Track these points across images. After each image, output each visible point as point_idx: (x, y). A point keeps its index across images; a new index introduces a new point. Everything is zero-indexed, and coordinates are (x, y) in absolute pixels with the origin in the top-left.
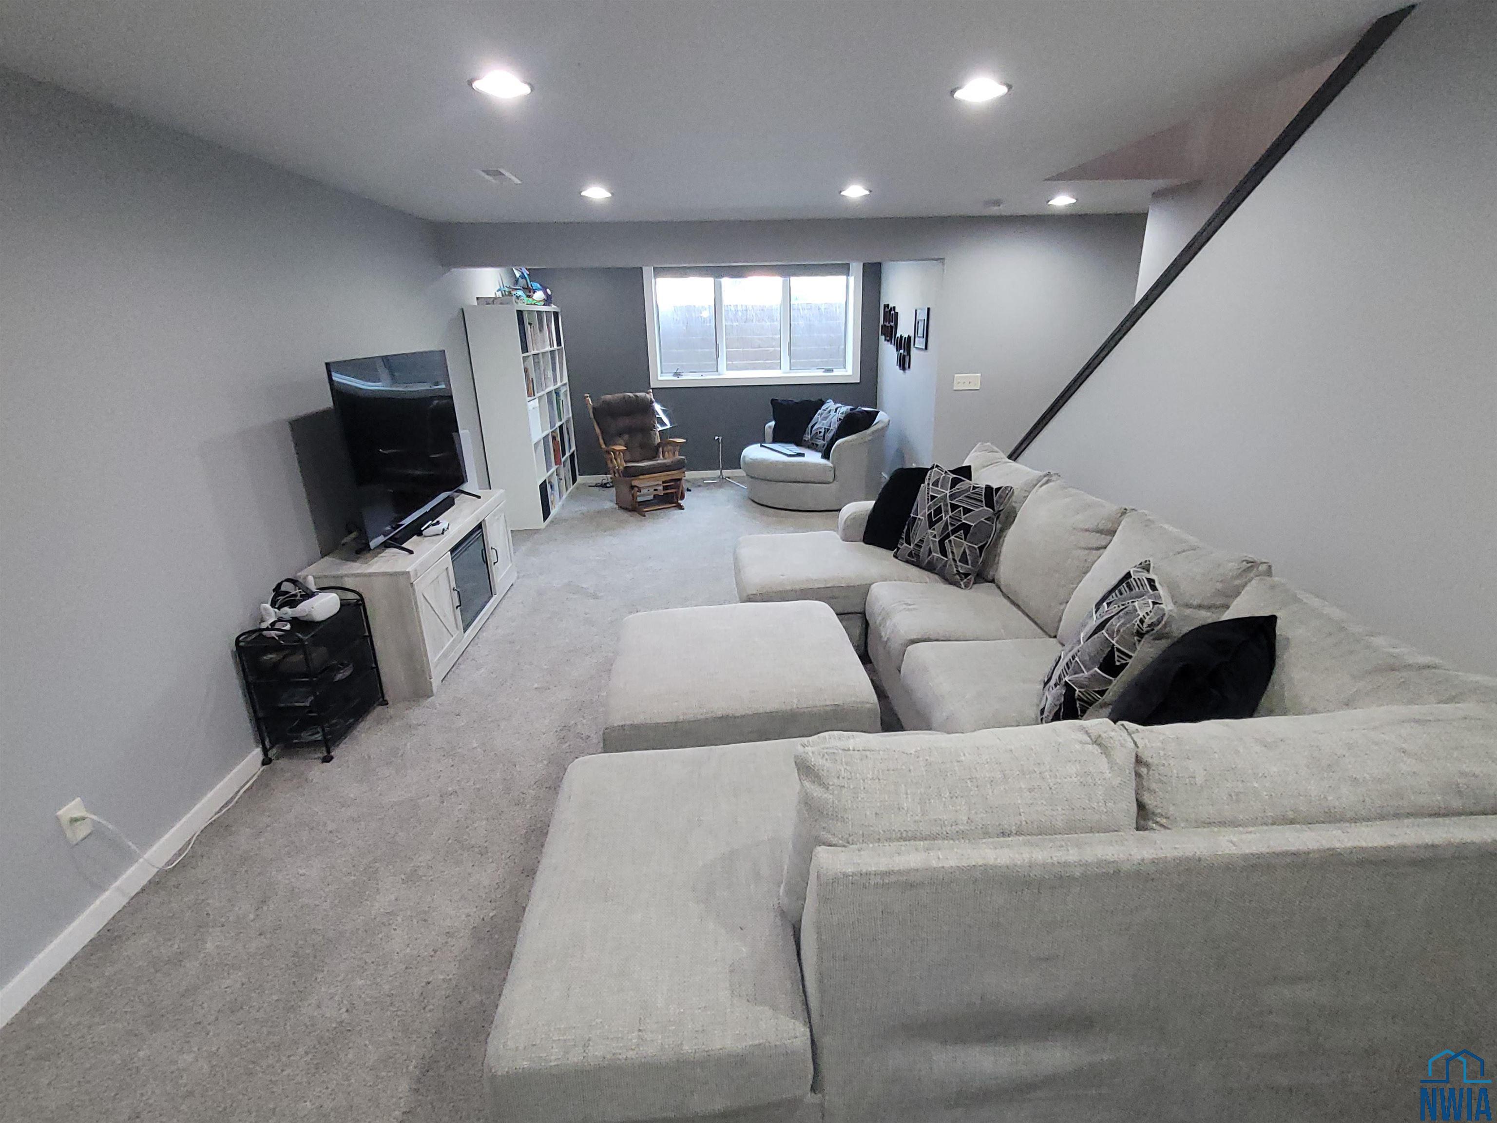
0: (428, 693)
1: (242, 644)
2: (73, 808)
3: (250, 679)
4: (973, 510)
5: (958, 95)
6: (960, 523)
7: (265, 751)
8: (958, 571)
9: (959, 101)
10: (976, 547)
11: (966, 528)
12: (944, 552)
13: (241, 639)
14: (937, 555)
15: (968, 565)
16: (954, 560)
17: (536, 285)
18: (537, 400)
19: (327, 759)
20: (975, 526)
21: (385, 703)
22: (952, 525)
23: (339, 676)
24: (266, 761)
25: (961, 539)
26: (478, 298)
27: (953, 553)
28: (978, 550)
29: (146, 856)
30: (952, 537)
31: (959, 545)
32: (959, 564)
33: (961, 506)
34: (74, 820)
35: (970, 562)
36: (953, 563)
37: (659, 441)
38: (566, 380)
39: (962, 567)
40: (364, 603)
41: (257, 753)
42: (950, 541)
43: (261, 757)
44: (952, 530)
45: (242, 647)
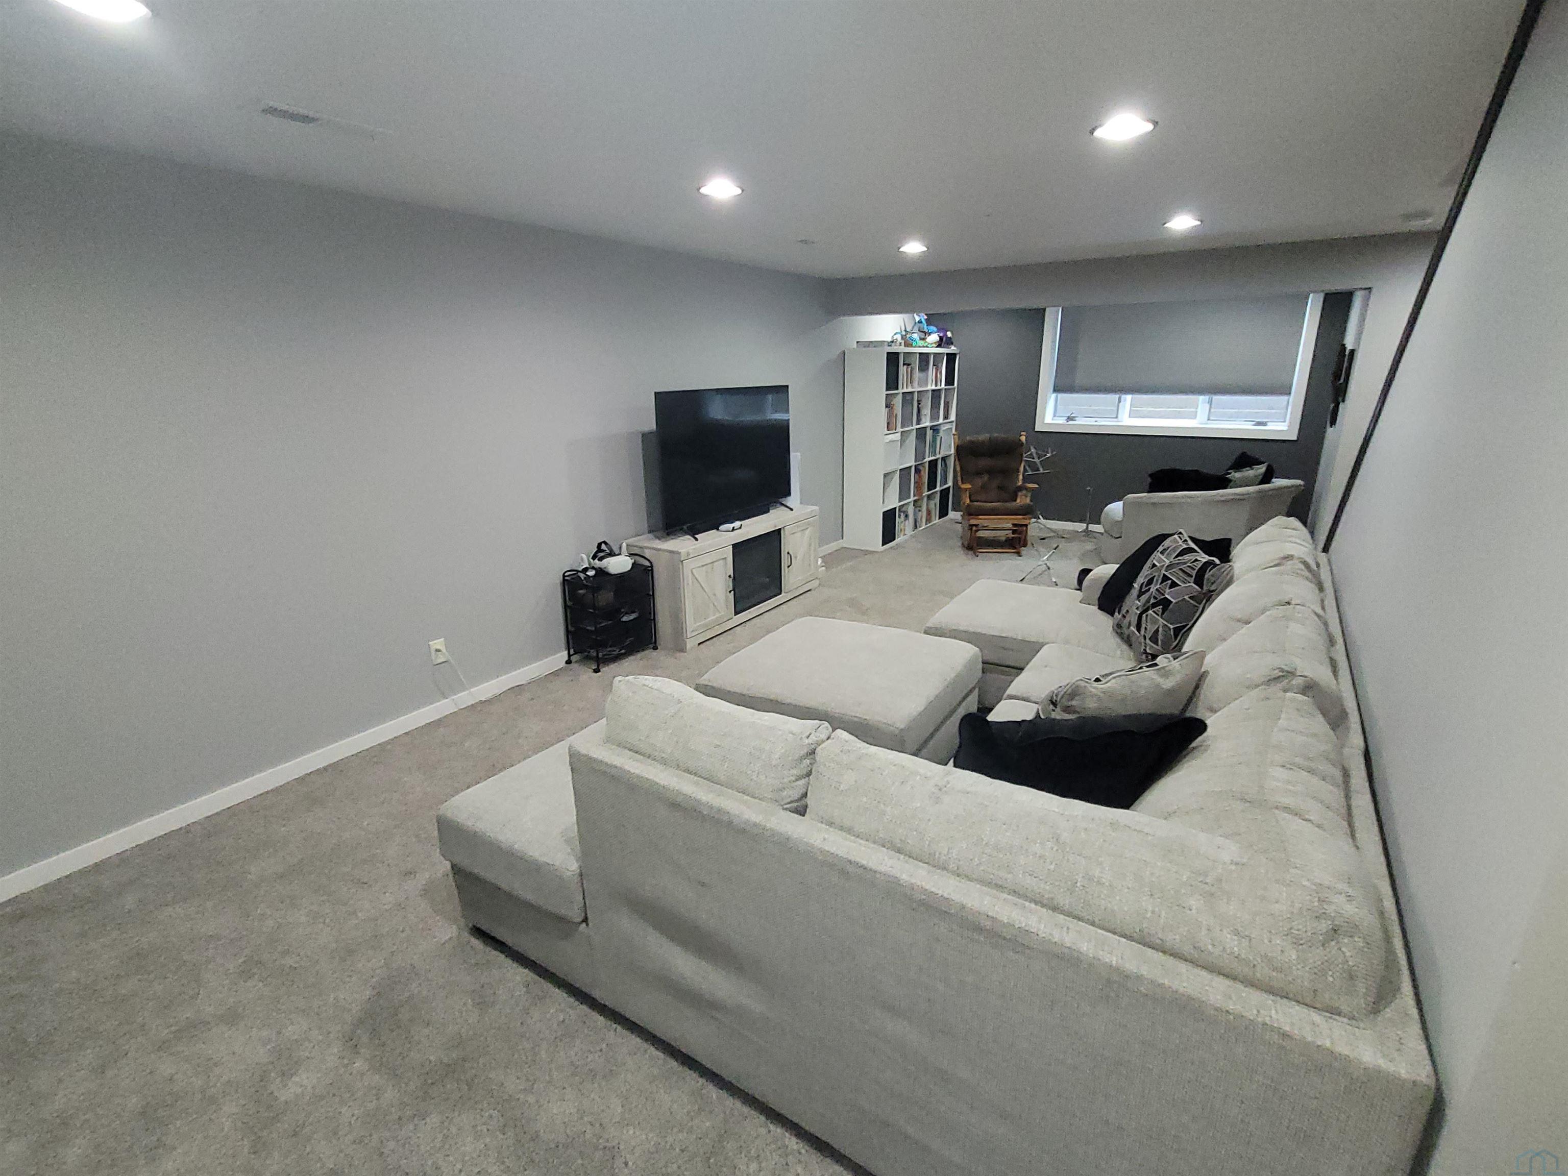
0: (682, 650)
1: (566, 578)
2: (438, 644)
3: (569, 603)
4: (1178, 585)
5: (1098, 133)
6: (1163, 597)
7: (569, 656)
8: (1145, 650)
9: (1099, 140)
10: (1171, 627)
11: (1165, 603)
12: (1139, 628)
13: (566, 574)
14: (1133, 629)
15: (1157, 645)
16: (1145, 637)
17: (933, 328)
18: (899, 434)
19: (597, 671)
20: (1176, 603)
21: (655, 648)
22: (1155, 598)
23: (625, 619)
24: (569, 662)
25: (1158, 615)
26: (858, 342)
27: (1146, 628)
28: (1172, 630)
29: (472, 690)
30: (1150, 612)
31: (1155, 621)
32: (1148, 641)
33: (1171, 579)
34: (438, 650)
35: (1160, 642)
36: (1143, 640)
37: (1020, 483)
38: (953, 417)
39: (1151, 647)
40: (652, 570)
41: (565, 654)
42: (1147, 615)
43: (566, 658)
44: (1153, 604)
45: (567, 580)
